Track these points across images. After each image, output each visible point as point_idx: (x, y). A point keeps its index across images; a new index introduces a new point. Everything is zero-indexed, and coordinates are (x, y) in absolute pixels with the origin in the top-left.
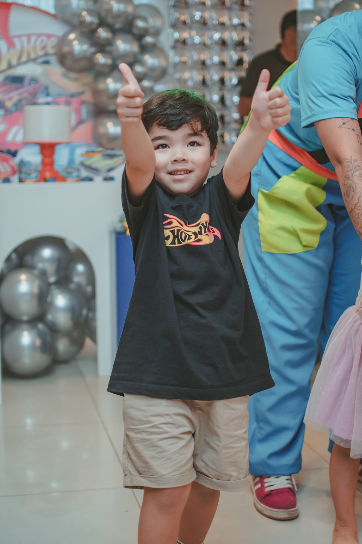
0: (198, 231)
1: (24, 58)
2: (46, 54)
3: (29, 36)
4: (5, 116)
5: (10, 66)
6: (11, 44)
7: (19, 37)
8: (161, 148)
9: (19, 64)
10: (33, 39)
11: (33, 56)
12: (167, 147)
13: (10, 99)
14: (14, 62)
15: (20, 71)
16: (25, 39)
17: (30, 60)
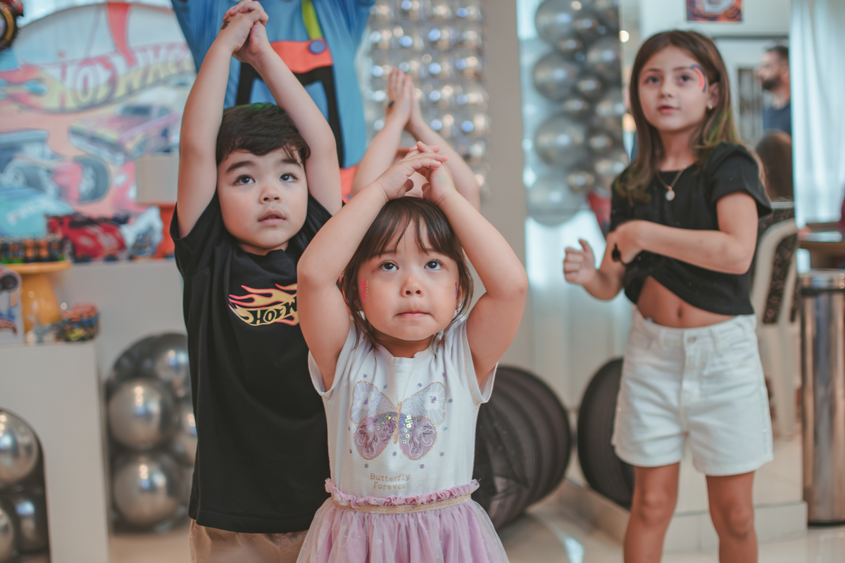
0: (292, 303)
1: (150, 79)
2: (182, 73)
3: (156, 49)
4: (126, 161)
5: (130, 92)
6: (131, 60)
7: (144, 49)
8: (241, 182)
9: (144, 87)
10: (163, 52)
11: (162, 75)
12: (251, 181)
13: (132, 138)
14: (136, 85)
15: (145, 98)
16: (150, 53)
17: (159, 82)
